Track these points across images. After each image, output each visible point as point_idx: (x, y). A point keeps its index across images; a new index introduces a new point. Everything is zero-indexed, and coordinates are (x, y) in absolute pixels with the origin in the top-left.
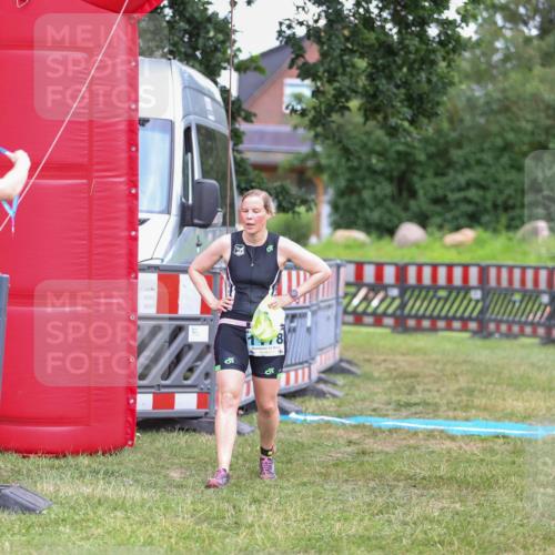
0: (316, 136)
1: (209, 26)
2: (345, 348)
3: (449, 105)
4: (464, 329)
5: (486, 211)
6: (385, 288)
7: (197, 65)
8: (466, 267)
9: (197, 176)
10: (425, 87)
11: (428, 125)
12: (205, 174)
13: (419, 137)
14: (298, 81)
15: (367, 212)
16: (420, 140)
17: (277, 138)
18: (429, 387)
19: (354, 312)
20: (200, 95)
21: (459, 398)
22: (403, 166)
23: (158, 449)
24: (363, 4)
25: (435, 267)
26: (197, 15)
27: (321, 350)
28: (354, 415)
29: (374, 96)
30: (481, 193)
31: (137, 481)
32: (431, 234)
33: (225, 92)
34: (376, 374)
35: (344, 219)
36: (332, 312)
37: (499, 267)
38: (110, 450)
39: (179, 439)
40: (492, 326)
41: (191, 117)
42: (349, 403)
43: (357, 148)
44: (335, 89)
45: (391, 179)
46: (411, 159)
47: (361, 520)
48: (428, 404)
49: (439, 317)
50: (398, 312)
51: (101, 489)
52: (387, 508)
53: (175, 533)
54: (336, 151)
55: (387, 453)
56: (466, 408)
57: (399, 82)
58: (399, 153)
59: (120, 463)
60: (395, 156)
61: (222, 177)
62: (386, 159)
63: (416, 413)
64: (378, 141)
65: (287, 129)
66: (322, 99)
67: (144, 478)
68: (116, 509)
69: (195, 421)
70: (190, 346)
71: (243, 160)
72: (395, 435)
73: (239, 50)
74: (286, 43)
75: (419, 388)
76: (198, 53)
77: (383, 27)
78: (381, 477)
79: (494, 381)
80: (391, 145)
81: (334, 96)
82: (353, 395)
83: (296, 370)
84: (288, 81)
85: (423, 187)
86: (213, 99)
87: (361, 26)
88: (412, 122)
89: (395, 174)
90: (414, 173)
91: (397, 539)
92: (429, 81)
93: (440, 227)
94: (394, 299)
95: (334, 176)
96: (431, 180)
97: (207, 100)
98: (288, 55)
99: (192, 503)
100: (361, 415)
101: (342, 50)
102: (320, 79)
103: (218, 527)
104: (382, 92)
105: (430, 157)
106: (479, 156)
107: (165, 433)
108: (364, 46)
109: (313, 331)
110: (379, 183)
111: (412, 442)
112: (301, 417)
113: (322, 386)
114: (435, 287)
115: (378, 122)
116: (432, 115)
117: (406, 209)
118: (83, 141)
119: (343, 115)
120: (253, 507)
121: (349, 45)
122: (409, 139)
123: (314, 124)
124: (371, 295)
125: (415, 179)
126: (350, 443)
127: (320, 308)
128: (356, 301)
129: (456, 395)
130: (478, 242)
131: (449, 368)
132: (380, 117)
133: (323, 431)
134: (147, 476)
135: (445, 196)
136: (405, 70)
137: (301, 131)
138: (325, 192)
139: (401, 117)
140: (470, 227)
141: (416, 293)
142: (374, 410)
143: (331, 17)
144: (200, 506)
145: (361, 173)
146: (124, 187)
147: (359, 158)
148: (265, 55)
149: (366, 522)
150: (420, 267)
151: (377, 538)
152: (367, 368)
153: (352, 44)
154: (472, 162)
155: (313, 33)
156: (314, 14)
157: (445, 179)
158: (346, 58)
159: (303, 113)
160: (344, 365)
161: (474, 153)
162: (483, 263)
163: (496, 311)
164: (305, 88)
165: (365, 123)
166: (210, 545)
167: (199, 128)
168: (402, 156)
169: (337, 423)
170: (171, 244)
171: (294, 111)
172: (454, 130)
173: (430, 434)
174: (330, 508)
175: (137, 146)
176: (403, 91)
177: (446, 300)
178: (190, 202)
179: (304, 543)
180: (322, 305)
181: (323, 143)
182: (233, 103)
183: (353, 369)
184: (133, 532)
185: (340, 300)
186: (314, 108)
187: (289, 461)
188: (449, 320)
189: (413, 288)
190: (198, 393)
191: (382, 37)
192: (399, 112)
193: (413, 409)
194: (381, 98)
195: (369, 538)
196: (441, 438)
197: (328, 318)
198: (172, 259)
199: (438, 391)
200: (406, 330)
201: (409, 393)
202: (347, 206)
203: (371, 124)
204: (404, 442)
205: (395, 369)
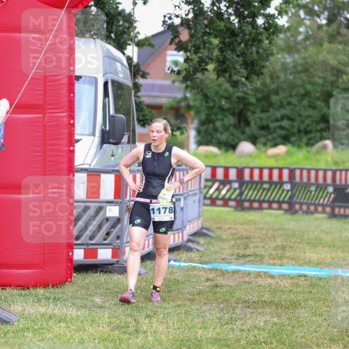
0: (187, 87)
1: (119, 18)
2: (205, 221)
3: (270, 68)
4: (280, 208)
5: (293, 134)
6: (230, 182)
7: (112, 42)
8: (281, 170)
9: (112, 112)
10: (255, 56)
11: (257, 80)
12: (117, 111)
13: (251, 87)
14: (176, 52)
15: (219, 135)
16: (252, 90)
17: (162, 88)
18: (257, 244)
19: (211, 198)
20: (114, 61)
21: (276, 252)
22: (241, 106)
23: (87, 284)
24: (217, 4)
25: (261, 169)
26: (112, 11)
27: (190, 221)
28: (211, 263)
29: (223, 62)
30: (290, 123)
31: (74, 304)
32: (259, 149)
33: (129, 59)
34: (224, 237)
35: (204, 139)
36: (196, 198)
37: (302, 170)
38: (57, 285)
39: (100, 278)
40: (297, 207)
41: (109, 75)
42: (208, 255)
43: (212, 94)
44: (199, 58)
45: (233, 114)
46: (246, 101)
47: (215, 328)
48: (257, 255)
49: (264, 201)
50: (238, 198)
51: (51, 309)
52: (231, 321)
53: (98, 337)
54: (199, 97)
55: (231, 286)
56: (281, 258)
57: (239, 53)
58: (239, 98)
59: (63, 293)
60: (236, 100)
61: (128, 113)
62: (231, 102)
63: (249, 261)
64: (226, 91)
65: (168, 82)
66: (191, 64)
67: (79, 302)
68: (60, 321)
69: (110, 266)
70: (107, 219)
71: (140, 102)
72: (236, 275)
73: (138, 33)
74: (168, 28)
75: (251, 245)
76: (112, 35)
77: (229, 19)
78: (227, 301)
79: (298, 240)
80: (234, 93)
81: (198, 62)
82: (210, 250)
83: (174, 235)
84: (169, 52)
85: (254, 119)
86: (122, 64)
87: (215, 18)
88: (247, 78)
89: (237, 111)
90: (249, 110)
91: (238, 340)
92: (258, 53)
93: (265, 144)
94: (235, 189)
95: (198, 112)
96: (259, 114)
97: (118, 64)
98: (169, 36)
99: (108, 318)
100: (215, 262)
101: (203, 33)
102: (190, 51)
103: (125, 333)
104: (228, 59)
105: (259, 100)
106: (289, 99)
107: (91, 274)
108: (217, 30)
109: (185, 209)
110: (227, 117)
111: (247, 279)
112: (177, 264)
113: (190, 244)
114: (261, 182)
115: (226, 78)
116: (259, 74)
117: (243, 133)
118: (40, 90)
119: (203, 74)
120: (147, 321)
121: (208, 30)
122: (245, 89)
123: (185, 79)
124: (221, 187)
125: (249, 114)
126: (208, 280)
127: (189, 195)
128: (212, 191)
129: (274, 250)
130: (288, 154)
131: (270, 232)
132: (227, 75)
133: (191, 273)
134: (80, 300)
135: (268, 125)
136: (243, 45)
137: (177, 84)
138: (192, 123)
139: (240, 75)
140: (283, 144)
141: (250, 186)
142: (223, 259)
143: (196, 12)
144: (113, 320)
145: (215, 110)
146: (65, 119)
147: (214, 101)
148: (154, 36)
149: (218, 329)
150: (252, 169)
151: (224, 340)
152: (219, 233)
153: (210, 29)
154: (285, 103)
155: (185, 23)
156: (185, 10)
157: (268, 114)
158: (205, 38)
159: (179, 73)
160: (205, 231)
161: (286, 98)
162: (292, 167)
163: (299, 197)
164: (180, 57)
165: (217, 79)
166: (120, 344)
167: (113, 82)
168: (241, 99)
169: (199, 268)
170: (95, 155)
171: (173, 71)
172: (274, 83)
173: (258, 274)
174: (196, 321)
175: (74, 93)
176: (241, 58)
177: (269, 190)
178: (108, 128)
179: (178, 343)
180: (191, 193)
181: (191, 91)
182: (135, 66)
183: (210, 233)
184: (71, 336)
185: (202, 190)
186: (186, 69)
187: (170, 292)
188: (270, 203)
189: (248, 183)
190: (112, 249)
191: (228, 25)
192: (239, 72)
193: (248, 259)
194: (227, 63)
195: (220, 340)
196: (265, 276)
197: (194, 202)
198: (96, 164)
199: (263, 247)
200: (243, 209)
201: (245, 249)
202: (206, 131)
203: (221, 79)
204: (242, 280)
205: (236, 234)
